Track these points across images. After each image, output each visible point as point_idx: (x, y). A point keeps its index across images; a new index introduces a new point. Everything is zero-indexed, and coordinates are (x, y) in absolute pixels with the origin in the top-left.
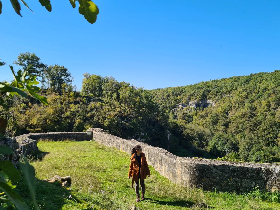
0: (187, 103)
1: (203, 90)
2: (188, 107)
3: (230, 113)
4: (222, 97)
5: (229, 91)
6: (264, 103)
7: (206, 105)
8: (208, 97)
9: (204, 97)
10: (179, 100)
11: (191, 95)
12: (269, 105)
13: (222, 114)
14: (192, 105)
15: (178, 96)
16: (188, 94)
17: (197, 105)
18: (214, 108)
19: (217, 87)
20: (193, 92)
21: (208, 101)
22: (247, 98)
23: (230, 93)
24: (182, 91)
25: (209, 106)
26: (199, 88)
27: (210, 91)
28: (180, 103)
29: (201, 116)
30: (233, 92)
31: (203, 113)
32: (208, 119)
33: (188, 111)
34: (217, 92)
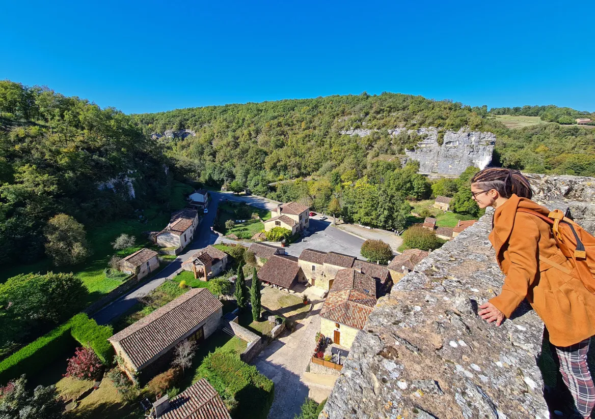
0: (163, 134)
1: (179, 118)
2: (164, 137)
3: (214, 143)
4: (201, 127)
5: (208, 120)
6: (246, 132)
7: (184, 136)
8: (186, 127)
9: (182, 126)
10: (152, 130)
11: (165, 124)
12: (250, 134)
13: (206, 144)
14: (169, 134)
15: (150, 125)
16: (162, 122)
17: (175, 135)
18: (196, 137)
19: (194, 116)
20: (167, 120)
21: (187, 131)
22: (228, 127)
23: (209, 123)
24: (153, 119)
25: (189, 136)
26: (174, 116)
27: (188, 120)
28: (153, 133)
29: (183, 147)
30: (213, 121)
31: (184, 143)
32: (192, 148)
33: (165, 141)
34: (196, 121)
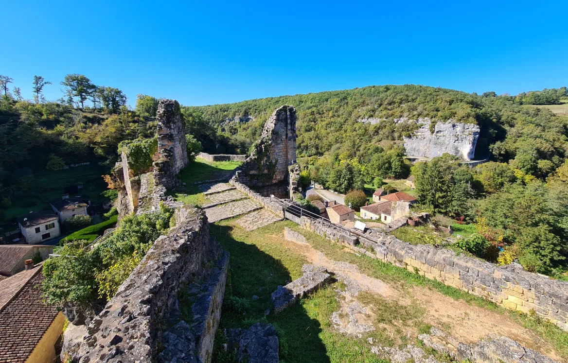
0: (233, 119)
1: (245, 108)
2: (234, 121)
4: (259, 114)
5: (265, 109)
7: (248, 120)
8: (249, 114)
9: (246, 114)
10: (226, 116)
11: (236, 112)
13: (259, 127)
14: (237, 119)
15: (225, 112)
16: (233, 110)
17: (241, 120)
18: (254, 122)
19: (256, 106)
20: (237, 109)
21: (249, 117)
23: (265, 111)
24: (228, 108)
25: (251, 120)
26: (242, 106)
27: (251, 109)
28: (227, 118)
29: (244, 129)
30: (268, 109)
31: (245, 126)
32: (249, 131)
33: (234, 124)
34: (256, 110)
